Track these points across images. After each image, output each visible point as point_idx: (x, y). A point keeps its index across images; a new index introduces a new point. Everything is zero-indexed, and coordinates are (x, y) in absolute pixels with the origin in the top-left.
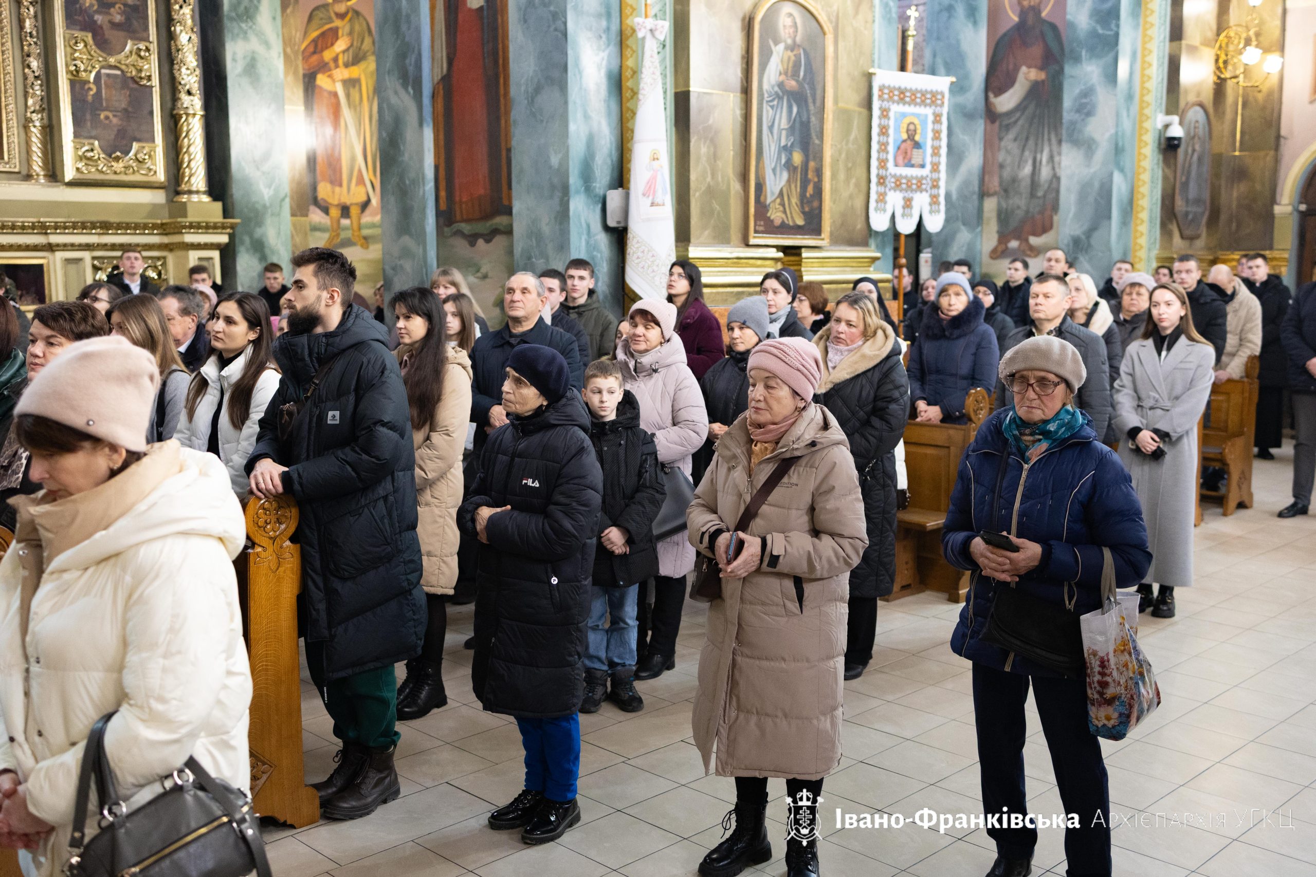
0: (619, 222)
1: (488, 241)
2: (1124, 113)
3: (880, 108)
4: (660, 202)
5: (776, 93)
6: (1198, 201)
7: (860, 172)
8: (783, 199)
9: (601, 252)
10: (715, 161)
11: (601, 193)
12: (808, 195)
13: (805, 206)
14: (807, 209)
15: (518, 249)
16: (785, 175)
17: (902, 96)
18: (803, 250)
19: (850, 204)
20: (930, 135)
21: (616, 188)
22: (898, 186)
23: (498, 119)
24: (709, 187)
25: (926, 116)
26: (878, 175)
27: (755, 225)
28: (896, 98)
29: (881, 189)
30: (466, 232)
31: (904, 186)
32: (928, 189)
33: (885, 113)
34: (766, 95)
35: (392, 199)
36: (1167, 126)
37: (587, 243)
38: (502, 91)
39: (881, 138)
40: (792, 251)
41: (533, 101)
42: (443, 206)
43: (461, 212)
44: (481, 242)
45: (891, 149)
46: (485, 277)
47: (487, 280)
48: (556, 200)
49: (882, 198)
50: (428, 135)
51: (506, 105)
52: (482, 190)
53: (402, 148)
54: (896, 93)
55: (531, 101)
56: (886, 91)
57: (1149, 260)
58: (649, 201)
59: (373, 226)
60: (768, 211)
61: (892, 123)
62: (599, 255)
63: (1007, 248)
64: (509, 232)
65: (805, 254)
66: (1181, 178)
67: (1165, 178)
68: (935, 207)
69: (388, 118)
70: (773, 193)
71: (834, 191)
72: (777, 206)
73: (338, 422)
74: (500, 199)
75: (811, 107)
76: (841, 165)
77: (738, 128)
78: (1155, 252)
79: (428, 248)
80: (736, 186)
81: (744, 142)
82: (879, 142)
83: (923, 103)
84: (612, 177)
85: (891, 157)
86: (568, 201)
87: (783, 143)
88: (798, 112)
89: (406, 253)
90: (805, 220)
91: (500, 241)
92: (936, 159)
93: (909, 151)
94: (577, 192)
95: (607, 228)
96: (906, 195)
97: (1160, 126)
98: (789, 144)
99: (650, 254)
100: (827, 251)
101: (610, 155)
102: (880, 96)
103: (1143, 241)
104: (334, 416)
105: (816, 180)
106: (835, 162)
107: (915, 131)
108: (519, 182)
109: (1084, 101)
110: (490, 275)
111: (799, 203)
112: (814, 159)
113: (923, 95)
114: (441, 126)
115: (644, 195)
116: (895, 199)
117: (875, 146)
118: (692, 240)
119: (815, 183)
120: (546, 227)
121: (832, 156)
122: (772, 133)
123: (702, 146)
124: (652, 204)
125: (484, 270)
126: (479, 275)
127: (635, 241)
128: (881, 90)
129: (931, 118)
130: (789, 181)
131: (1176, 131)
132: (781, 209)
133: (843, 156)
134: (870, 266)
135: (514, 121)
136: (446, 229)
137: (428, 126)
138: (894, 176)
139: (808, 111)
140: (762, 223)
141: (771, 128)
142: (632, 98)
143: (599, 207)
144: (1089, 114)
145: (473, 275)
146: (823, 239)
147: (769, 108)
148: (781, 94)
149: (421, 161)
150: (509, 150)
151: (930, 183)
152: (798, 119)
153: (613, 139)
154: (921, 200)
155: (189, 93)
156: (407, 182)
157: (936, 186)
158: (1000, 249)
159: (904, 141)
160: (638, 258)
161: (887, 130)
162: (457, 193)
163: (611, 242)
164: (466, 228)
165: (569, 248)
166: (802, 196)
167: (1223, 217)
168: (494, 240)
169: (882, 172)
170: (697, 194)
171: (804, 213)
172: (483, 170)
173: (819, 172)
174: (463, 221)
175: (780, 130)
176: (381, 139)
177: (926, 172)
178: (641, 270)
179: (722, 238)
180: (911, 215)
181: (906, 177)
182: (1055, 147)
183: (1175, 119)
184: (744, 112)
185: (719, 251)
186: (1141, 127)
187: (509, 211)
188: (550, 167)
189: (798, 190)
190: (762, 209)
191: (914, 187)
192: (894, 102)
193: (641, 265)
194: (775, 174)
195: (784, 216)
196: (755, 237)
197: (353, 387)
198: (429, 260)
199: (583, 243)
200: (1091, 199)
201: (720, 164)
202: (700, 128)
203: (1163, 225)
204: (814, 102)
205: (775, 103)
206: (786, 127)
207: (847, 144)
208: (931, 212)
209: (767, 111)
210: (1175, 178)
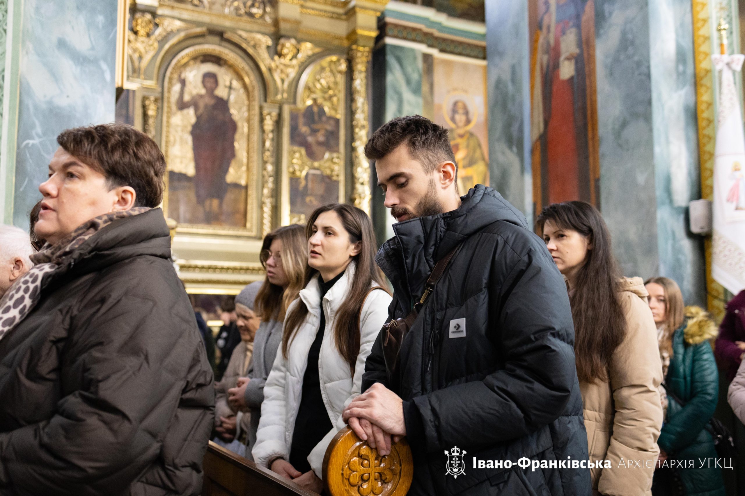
0: (703, 229)
11: (684, 204)
21: (699, 199)
37: (673, 246)
38: (590, 135)
41: (619, 135)
48: (643, 212)
50: (528, 180)
58: (733, 207)
69: (497, 173)
73: (464, 335)
95: (690, 235)
99: (737, 253)
104: (458, 326)
114: (539, 173)
124: (737, 209)
127: (721, 242)
137: (528, 173)
142: (709, 126)
143: (682, 217)
149: (523, 201)
150: (597, 180)
155: (362, 184)
160: (724, 256)
163: (693, 247)
165: (658, 251)
178: (729, 267)
188: (637, 186)
193: (728, 262)
197: (485, 281)
199: (670, 247)
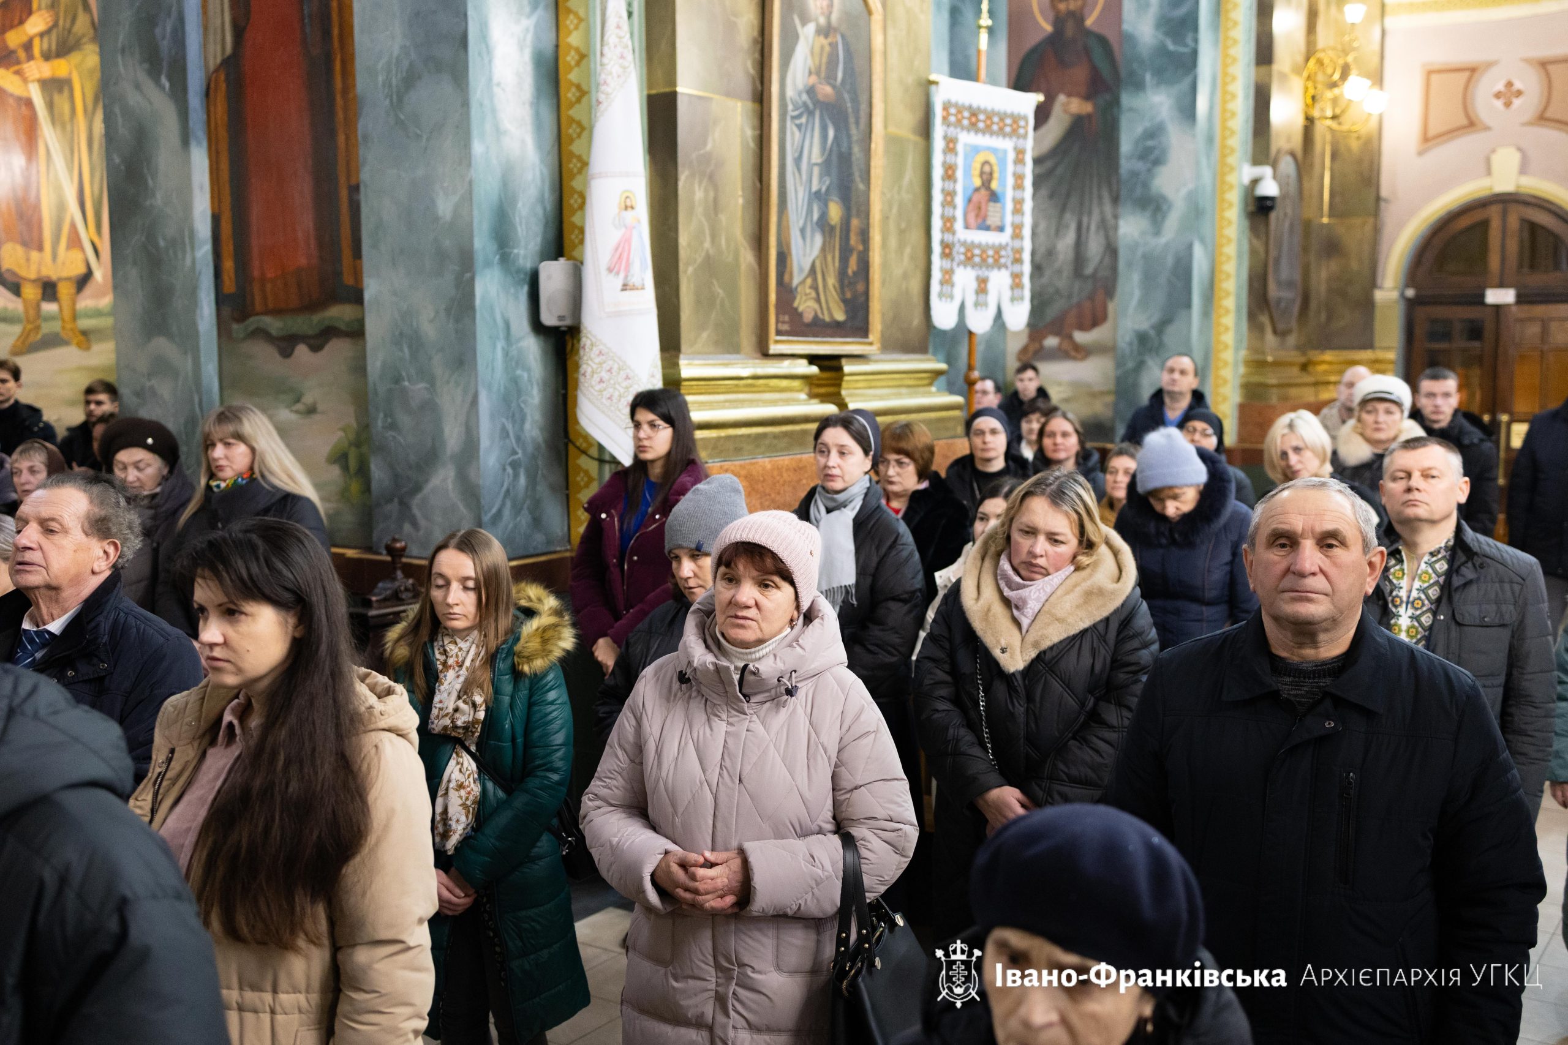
0: (561, 318)
1: (316, 348)
2: (1204, 161)
3: (945, 137)
4: (638, 284)
5: (805, 104)
6: (1290, 284)
7: (916, 236)
8: (815, 280)
9: (529, 370)
10: (716, 214)
11: (528, 265)
12: (850, 272)
13: (846, 289)
14: (848, 295)
15: (375, 364)
16: (818, 240)
17: (974, 120)
18: (844, 361)
19: (904, 286)
20: (1010, 181)
21: (556, 259)
22: (968, 260)
23: (332, 133)
24: (708, 257)
25: (1005, 152)
26: (942, 242)
27: (777, 322)
28: (966, 122)
29: (947, 264)
30: (274, 332)
31: (977, 259)
32: (1009, 264)
33: (951, 145)
34: (790, 107)
35: (133, 273)
36: (1255, 182)
37: (506, 354)
38: (338, 85)
39: (947, 183)
40: (829, 364)
41: (400, 100)
42: (229, 286)
43: (265, 298)
44: (302, 350)
45: (959, 200)
46: (311, 411)
47: (316, 417)
48: (449, 278)
49: (947, 279)
50: (200, 160)
51: (346, 109)
52: (304, 257)
53: (150, 182)
54: (966, 114)
55: (398, 100)
56: (953, 111)
57: (1236, 364)
58: (619, 282)
59: (98, 313)
60: (794, 298)
61: (960, 161)
62: (525, 375)
63: (1042, 347)
64: (357, 332)
65: (848, 368)
66: (1273, 253)
67: (1253, 252)
68: (1017, 292)
69: (123, 131)
70: (801, 270)
71: (885, 265)
72: (808, 291)
74: (338, 274)
75: (854, 131)
76: (892, 226)
77: (751, 161)
78: (1243, 353)
79: (202, 359)
80: (747, 257)
81: (758, 185)
82: (943, 190)
83: (1001, 132)
84: (544, 238)
85: (959, 213)
86: (472, 280)
87: (815, 188)
88: (836, 137)
89: (161, 367)
90: (847, 312)
91: (338, 350)
92: (1018, 219)
93: (983, 206)
94: (488, 264)
95: (537, 326)
96: (980, 273)
97: (1246, 180)
98: (824, 189)
99: (623, 374)
100: (877, 361)
101: (541, 200)
102: (945, 119)
103: (1229, 338)
105: (861, 248)
106: (886, 218)
107: (991, 174)
108: (375, 246)
109: (1150, 143)
110: (320, 407)
111: (837, 285)
112: (858, 215)
113: (1002, 120)
114: (224, 146)
115: (610, 270)
116: (965, 278)
117: (937, 197)
118: (684, 347)
119: (860, 253)
120: (429, 326)
121: (882, 211)
122: (799, 169)
123: (696, 187)
124: (625, 287)
125: (308, 399)
126: (299, 406)
127: (595, 350)
128: (946, 107)
129: (1011, 156)
130: (823, 250)
131: (1269, 188)
132: (814, 294)
133: (895, 210)
134: (930, 384)
135: (366, 137)
136: (235, 326)
137: (199, 143)
138: (963, 243)
139: (849, 136)
140: (787, 318)
141: (798, 160)
142: (579, 100)
143: (525, 291)
144: (1158, 162)
145: (288, 407)
146: (871, 344)
147: (795, 129)
148: (811, 106)
149: (187, 207)
150: (355, 189)
151: (1010, 253)
152: (835, 148)
153: (546, 172)
154: (999, 280)
156: (162, 243)
157: (1018, 261)
158: (1031, 349)
159: (977, 190)
160: (601, 381)
161: (954, 172)
162: (256, 263)
163: (545, 352)
164: (274, 325)
165: (476, 364)
166: (842, 274)
167: (1313, 305)
168: (327, 348)
169: (948, 237)
170: (690, 270)
171: (845, 301)
172: (306, 222)
173: (865, 236)
174: (267, 312)
175: (811, 166)
176: (111, 170)
177: (1004, 238)
178: (607, 403)
179: (727, 345)
180: (986, 305)
181: (979, 246)
182: (1108, 208)
183: (1267, 171)
184: (758, 132)
185: (726, 365)
186: (1223, 182)
187: (357, 298)
188: (437, 219)
189: (837, 264)
190: (786, 292)
191: (990, 260)
192: (963, 128)
193: (606, 394)
194: (804, 237)
195: (816, 306)
196: (777, 342)
198: (205, 381)
199: (499, 355)
200: (1163, 279)
201: (723, 218)
202: (694, 156)
203: (1252, 316)
204: (857, 123)
205: (803, 120)
206: (819, 161)
207: (899, 192)
208: (1013, 299)
209: (793, 134)
210: (1267, 252)
